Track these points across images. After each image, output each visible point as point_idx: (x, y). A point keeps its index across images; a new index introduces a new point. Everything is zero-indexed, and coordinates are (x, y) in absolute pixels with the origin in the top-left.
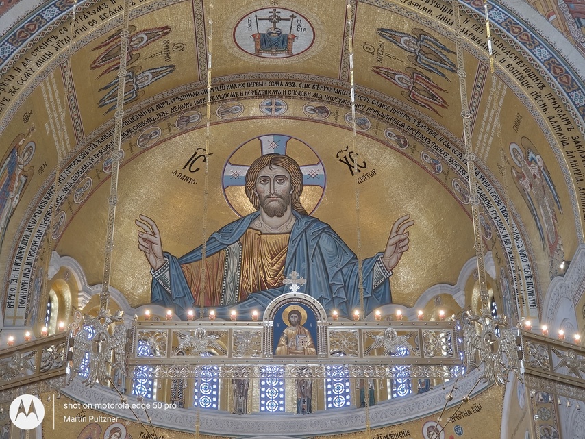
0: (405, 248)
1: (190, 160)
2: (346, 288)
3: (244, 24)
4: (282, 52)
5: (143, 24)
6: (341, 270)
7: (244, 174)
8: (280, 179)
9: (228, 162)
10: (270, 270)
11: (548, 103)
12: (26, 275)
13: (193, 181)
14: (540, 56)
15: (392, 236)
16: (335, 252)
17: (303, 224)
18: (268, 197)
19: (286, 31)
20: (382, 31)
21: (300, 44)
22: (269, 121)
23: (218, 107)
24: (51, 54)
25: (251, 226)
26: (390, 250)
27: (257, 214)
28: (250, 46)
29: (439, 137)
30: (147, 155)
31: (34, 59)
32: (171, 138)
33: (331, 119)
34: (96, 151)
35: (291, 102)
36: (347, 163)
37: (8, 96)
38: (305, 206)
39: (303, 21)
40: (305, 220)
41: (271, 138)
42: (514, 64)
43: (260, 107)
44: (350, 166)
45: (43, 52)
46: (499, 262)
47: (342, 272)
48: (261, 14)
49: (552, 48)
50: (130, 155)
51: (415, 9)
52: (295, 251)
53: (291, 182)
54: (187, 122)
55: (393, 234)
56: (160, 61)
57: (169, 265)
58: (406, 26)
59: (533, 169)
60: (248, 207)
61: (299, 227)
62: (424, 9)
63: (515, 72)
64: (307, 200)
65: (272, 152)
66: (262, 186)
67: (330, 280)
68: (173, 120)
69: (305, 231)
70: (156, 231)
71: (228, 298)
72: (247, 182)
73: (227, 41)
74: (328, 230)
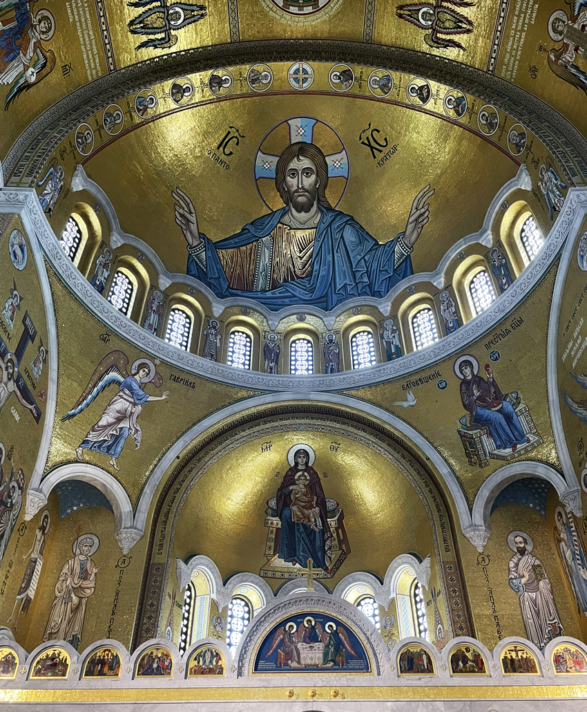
0: (425, 222)
1: (224, 139)
2: (368, 273)
4: (309, 3)
6: (363, 257)
7: (274, 165)
8: (307, 172)
9: (259, 149)
10: (299, 263)
12: (39, 156)
13: (227, 166)
15: (412, 213)
16: (358, 242)
17: (329, 217)
18: (296, 191)
25: (281, 221)
26: (410, 227)
27: (287, 209)
30: (181, 117)
32: (204, 104)
34: (128, 86)
35: (317, 65)
36: (369, 145)
38: (330, 200)
40: (330, 214)
41: (298, 122)
43: (289, 76)
44: (372, 148)
47: (365, 260)
50: (163, 108)
52: (321, 245)
53: (317, 175)
54: (220, 84)
55: (414, 211)
57: (205, 246)
60: (279, 204)
61: (324, 221)
64: (332, 193)
65: (299, 139)
66: (291, 180)
67: (354, 267)
69: (330, 225)
70: (193, 211)
71: (260, 286)
72: (277, 174)
74: (352, 221)
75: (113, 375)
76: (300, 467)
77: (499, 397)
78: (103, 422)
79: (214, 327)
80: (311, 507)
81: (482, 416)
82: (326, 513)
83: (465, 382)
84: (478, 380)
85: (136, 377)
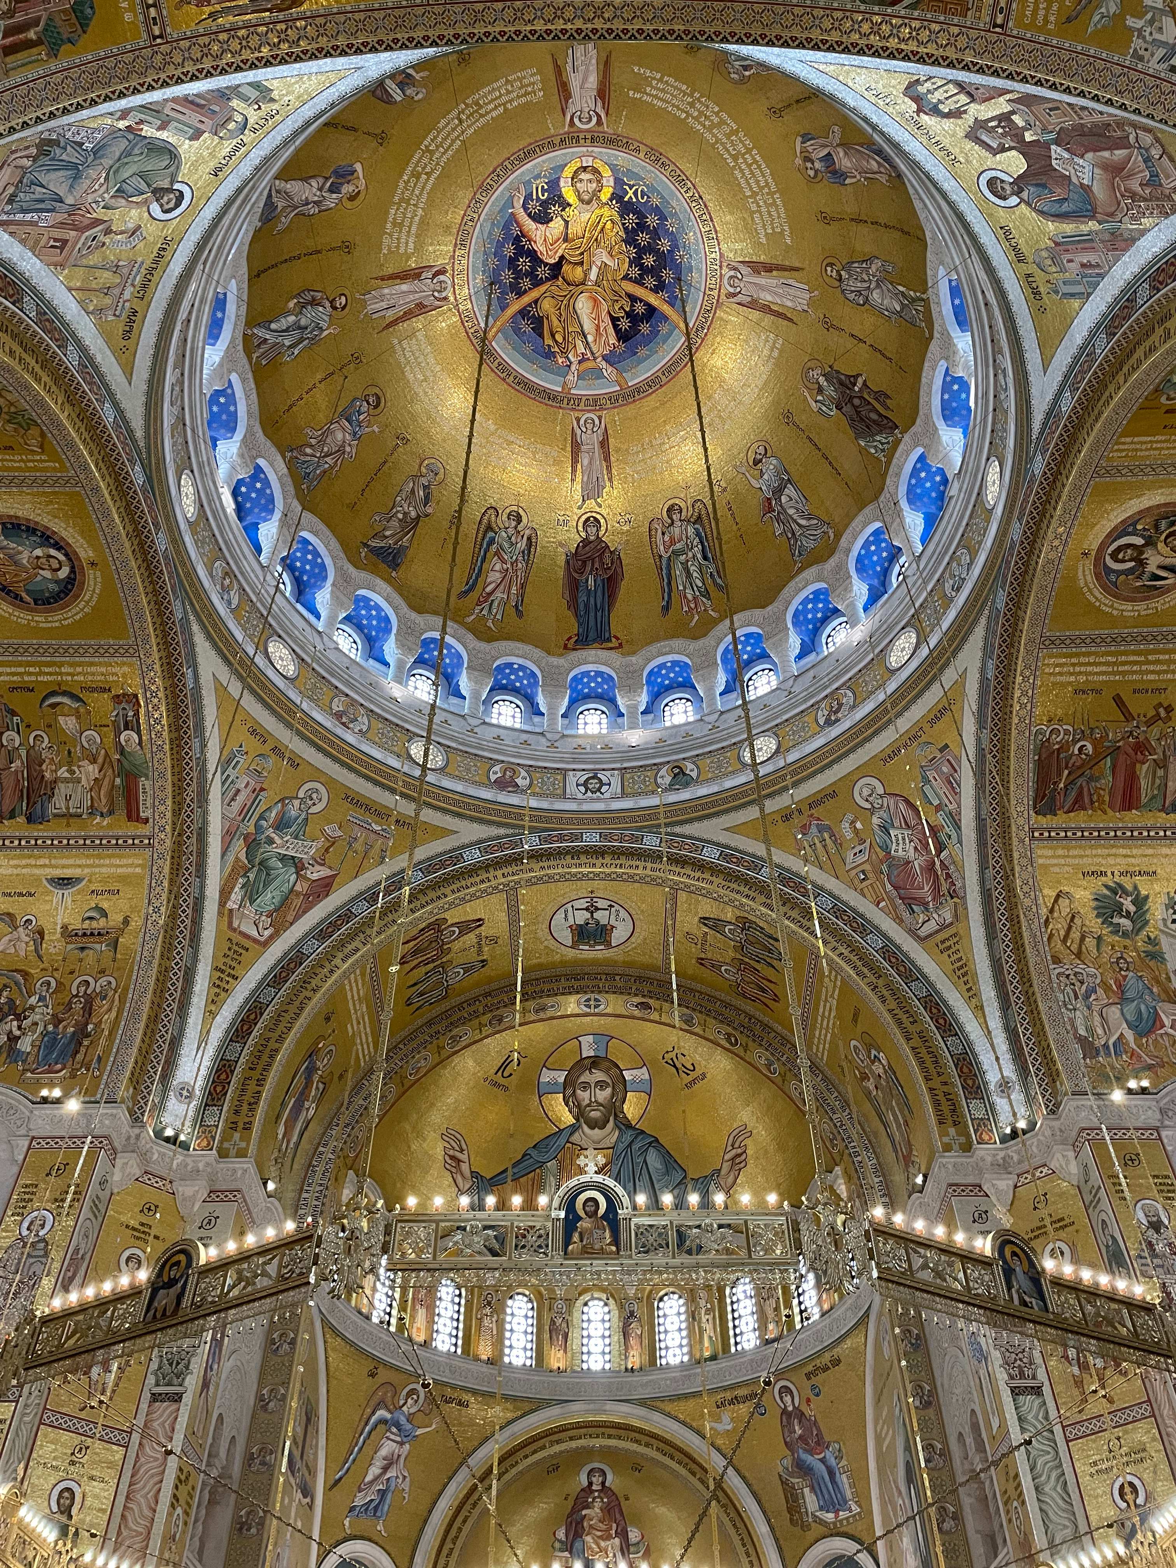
0: (742, 1164)
1: (504, 1063)
3: (560, 915)
4: (600, 944)
5: (453, 916)
7: (562, 1080)
8: (601, 1085)
9: (544, 1066)
11: (886, 993)
12: (318, 1198)
13: (506, 1089)
14: (872, 944)
15: (727, 1150)
16: (665, 1169)
17: (628, 1136)
18: (589, 1105)
19: (603, 922)
20: (704, 920)
21: (619, 935)
22: (589, 1019)
23: (531, 1005)
24: (357, 950)
25: (572, 1139)
26: (726, 1166)
27: (577, 1126)
28: (566, 937)
29: (773, 1034)
30: (456, 1059)
31: (340, 955)
32: (481, 1040)
33: (655, 1016)
34: (401, 1054)
35: (611, 997)
36: (675, 1066)
37: (309, 994)
38: (629, 1116)
39: (622, 910)
40: (630, 1132)
41: (590, 1038)
42: (846, 952)
43: (578, 1003)
44: (678, 1069)
45: (350, 947)
46: (849, 1179)
48: (577, 904)
49: (885, 935)
50: (437, 1060)
51: (738, 897)
52: (620, 1169)
53: (613, 1088)
54: (500, 1021)
55: (729, 1147)
56: (472, 956)
57: (478, 1187)
58: (729, 914)
59: (878, 1069)
60: (568, 1119)
61: (623, 1140)
62: (747, 896)
63: (848, 961)
64: (632, 1108)
65: (592, 1054)
66: (582, 1093)
68: (485, 1019)
69: (630, 1145)
70: (464, 1147)
72: (565, 1088)
73: (543, 933)
74: (655, 1142)
75: (382, 1413)
76: (594, 1487)
77: (821, 1444)
78: (369, 1478)
79: (489, 1303)
80: (609, 1538)
81: (804, 1462)
82: (628, 1546)
83: (784, 1411)
84: (800, 1415)
85: (405, 1409)
